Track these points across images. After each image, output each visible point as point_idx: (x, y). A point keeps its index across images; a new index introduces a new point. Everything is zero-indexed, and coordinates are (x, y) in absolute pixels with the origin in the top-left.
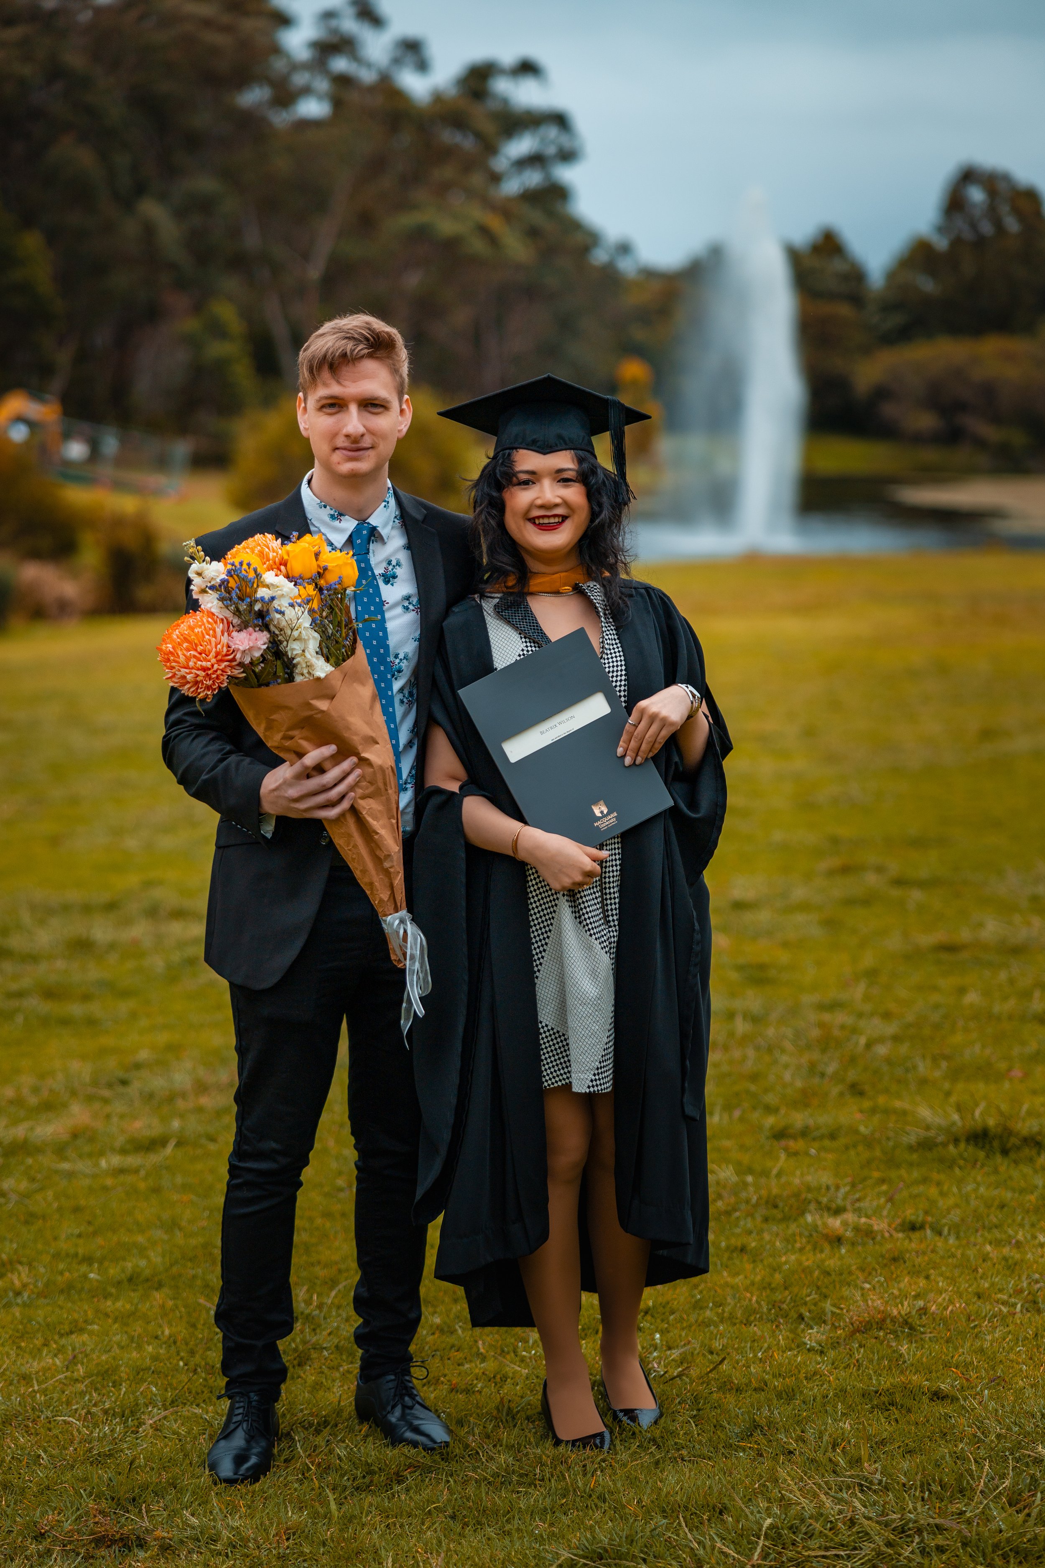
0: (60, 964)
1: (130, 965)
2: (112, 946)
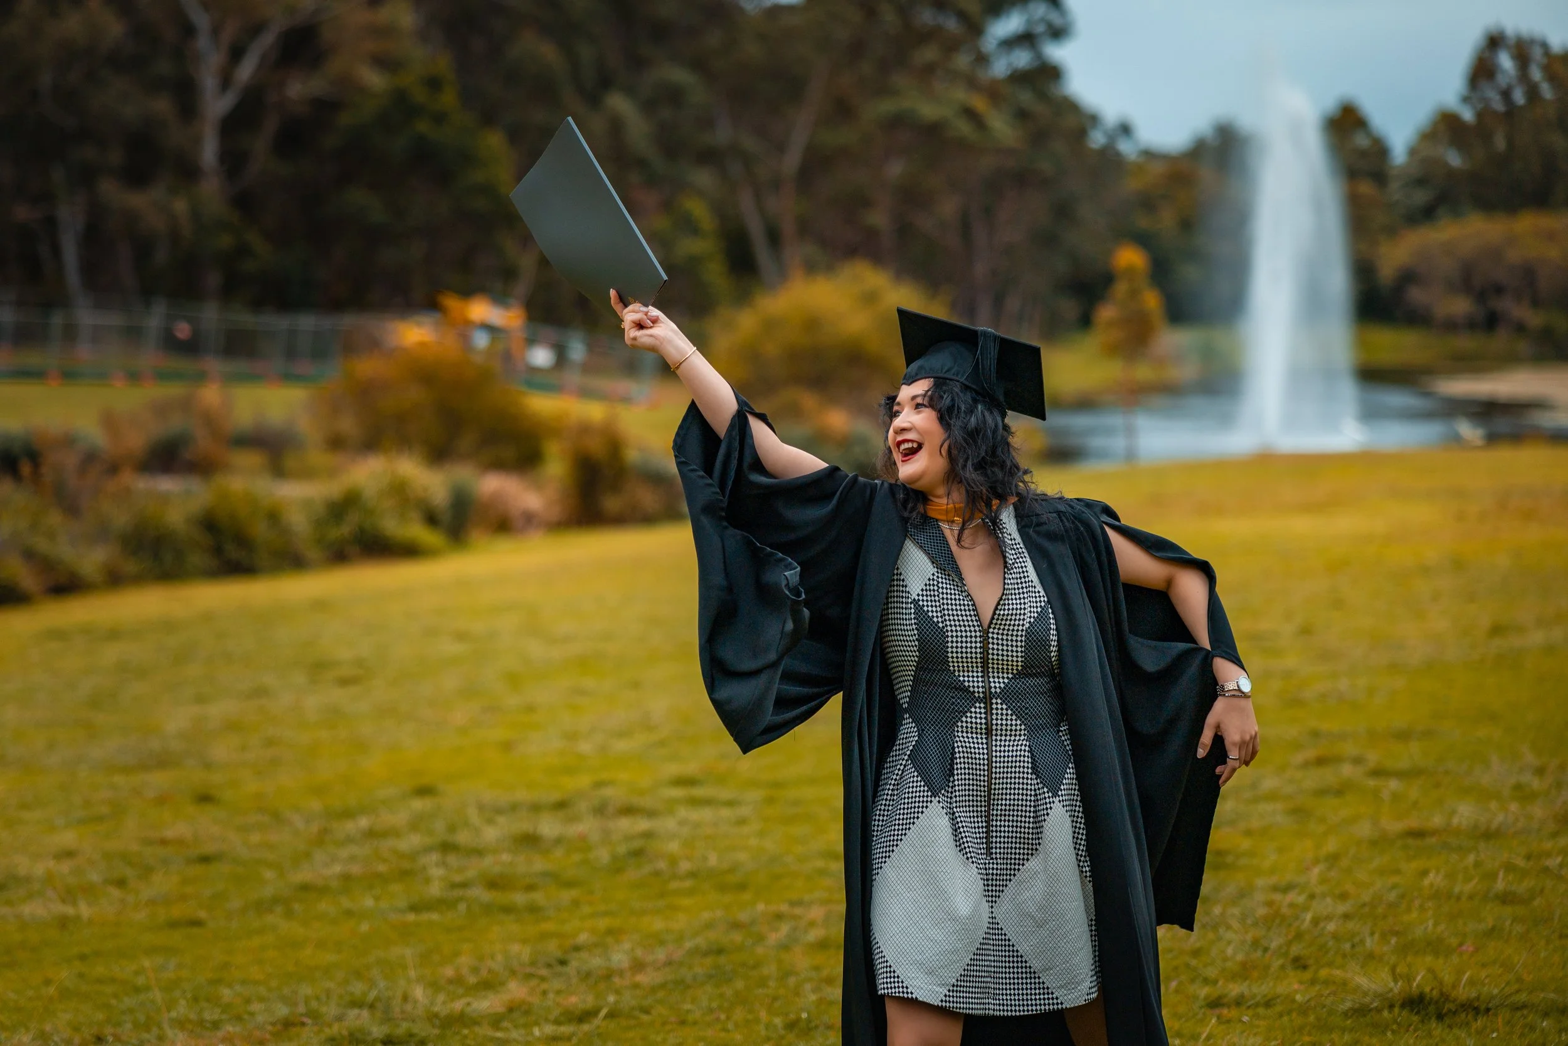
0: (506, 857)
1: (576, 857)
2: (558, 841)
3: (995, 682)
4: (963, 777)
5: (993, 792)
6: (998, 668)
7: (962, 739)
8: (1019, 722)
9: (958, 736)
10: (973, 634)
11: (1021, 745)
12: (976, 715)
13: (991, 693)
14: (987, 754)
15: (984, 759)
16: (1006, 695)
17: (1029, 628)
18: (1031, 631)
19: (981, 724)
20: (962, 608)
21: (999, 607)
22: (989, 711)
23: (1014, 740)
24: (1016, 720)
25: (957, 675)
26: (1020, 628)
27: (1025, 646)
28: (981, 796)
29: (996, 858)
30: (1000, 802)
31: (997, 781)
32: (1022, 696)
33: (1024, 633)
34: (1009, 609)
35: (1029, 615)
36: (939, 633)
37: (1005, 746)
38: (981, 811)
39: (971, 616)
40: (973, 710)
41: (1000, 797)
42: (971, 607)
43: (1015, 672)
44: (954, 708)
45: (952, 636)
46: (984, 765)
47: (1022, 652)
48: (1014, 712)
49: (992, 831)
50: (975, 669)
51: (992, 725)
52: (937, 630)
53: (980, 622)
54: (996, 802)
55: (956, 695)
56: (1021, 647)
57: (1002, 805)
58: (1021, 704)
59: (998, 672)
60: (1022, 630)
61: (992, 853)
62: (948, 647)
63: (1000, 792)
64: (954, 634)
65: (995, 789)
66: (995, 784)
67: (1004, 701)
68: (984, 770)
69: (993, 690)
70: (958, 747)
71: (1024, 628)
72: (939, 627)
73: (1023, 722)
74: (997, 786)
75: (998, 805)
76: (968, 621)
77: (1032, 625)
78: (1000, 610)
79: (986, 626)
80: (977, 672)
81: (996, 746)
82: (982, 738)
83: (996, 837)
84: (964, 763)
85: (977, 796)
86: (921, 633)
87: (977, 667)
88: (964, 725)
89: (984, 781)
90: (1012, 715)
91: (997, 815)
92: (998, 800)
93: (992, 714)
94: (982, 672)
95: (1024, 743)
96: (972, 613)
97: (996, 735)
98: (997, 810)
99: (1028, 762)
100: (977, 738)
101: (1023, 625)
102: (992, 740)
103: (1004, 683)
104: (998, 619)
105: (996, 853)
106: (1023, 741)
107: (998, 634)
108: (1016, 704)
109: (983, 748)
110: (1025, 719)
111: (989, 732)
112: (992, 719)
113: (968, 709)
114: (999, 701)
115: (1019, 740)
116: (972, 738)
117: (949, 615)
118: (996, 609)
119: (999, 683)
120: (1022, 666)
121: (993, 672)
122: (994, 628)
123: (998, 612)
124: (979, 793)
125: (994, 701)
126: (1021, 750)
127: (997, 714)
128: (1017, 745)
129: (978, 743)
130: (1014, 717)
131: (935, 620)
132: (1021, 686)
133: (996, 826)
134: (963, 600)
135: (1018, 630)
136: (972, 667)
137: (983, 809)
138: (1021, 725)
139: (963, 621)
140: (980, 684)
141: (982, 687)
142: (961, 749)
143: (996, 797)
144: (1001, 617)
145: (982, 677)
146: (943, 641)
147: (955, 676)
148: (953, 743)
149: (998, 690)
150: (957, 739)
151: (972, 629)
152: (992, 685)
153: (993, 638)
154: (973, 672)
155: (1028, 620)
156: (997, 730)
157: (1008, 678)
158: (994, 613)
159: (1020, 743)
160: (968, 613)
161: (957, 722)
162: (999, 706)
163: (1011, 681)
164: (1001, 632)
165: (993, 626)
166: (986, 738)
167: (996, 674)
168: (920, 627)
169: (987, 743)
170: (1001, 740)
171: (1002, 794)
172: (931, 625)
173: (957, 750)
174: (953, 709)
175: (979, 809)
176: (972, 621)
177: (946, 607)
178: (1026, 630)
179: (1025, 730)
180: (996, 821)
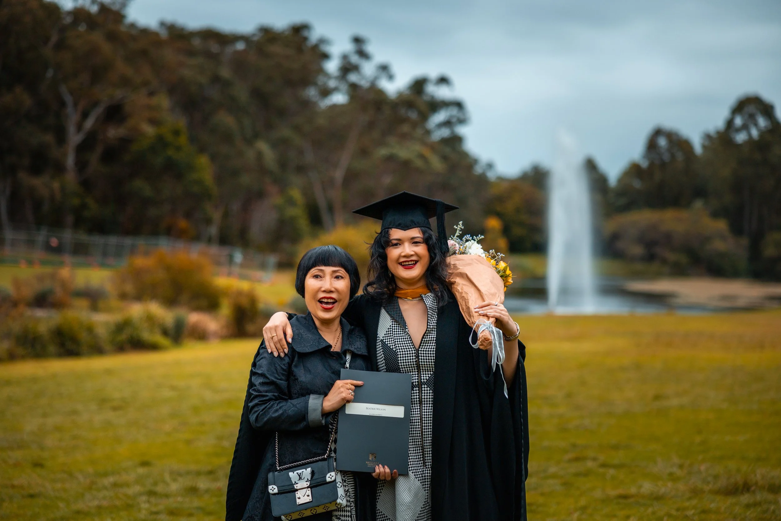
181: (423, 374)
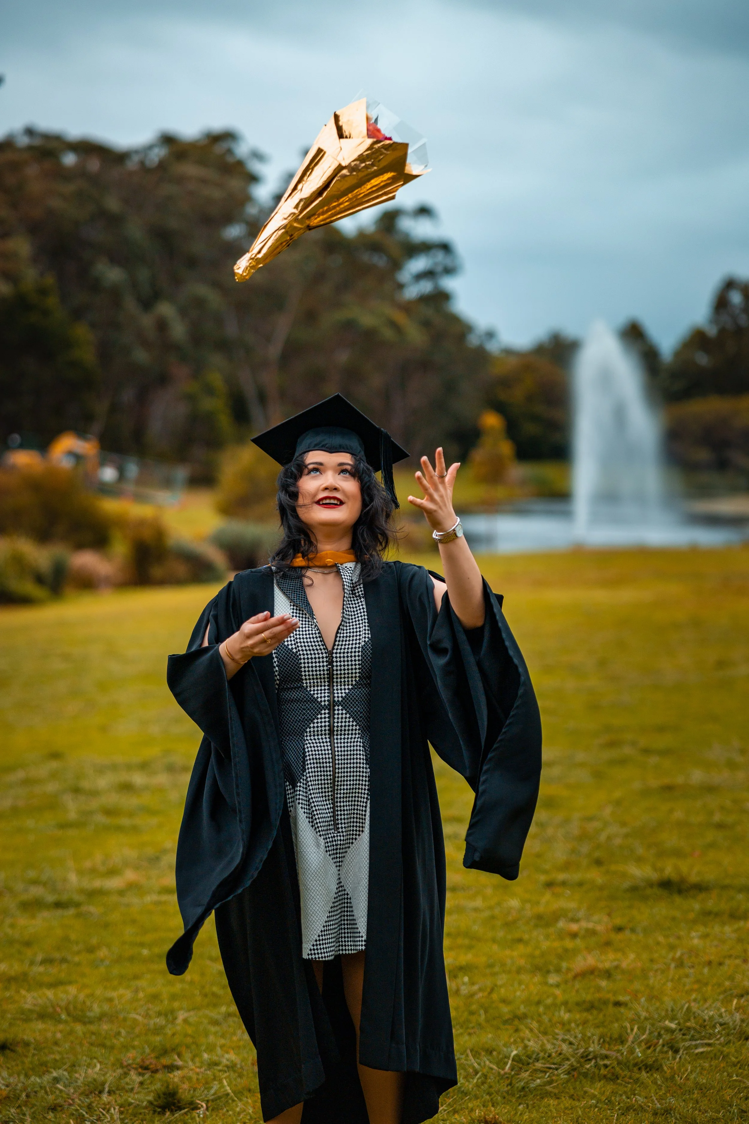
3: (338, 693)
4: (313, 770)
5: (337, 779)
6: (341, 682)
7: (310, 742)
8: (355, 723)
9: (307, 740)
10: (321, 656)
11: (357, 742)
12: (322, 720)
13: (334, 701)
14: (331, 749)
15: (328, 754)
16: (345, 703)
17: (364, 645)
18: (366, 647)
19: (325, 726)
20: (311, 636)
21: (340, 631)
22: (331, 716)
23: (351, 738)
24: (353, 722)
25: (309, 690)
26: (357, 646)
27: (362, 660)
28: (328, 784)
29: (342, 832)
30: (342, 787)
31: (340, 770)
32: (359, 703)
33: (360, 650)
34: (347, 633)
35: (364, 635)
36: (294, 657)
37: (344, 743)
38: (329, 796)
39: (318, 641)
40: (319, 716)
41: (342, 783)
42: (318, 635)
43: (354, 683)
44: (305, 717)
45: (304, 659)
46: (329, 758)
47: (359, 665)
48: (352, 716)
49: (337, 811)
50: (323, 684)
51: (334, 727)
52: (292, 655)
53: (326, 646)
54: (339, 788)
55: (307, 707)
56: (359, 660)
57: (344, 789)
58: (357, 709)
59: (341, 686)
60: (359, 648)
61: (338, 828)
62: (301, 667)
63: (343, 779)
64: (306, 657)
65: (338, 777)
66: (338, 773)
67: (344, 708)
68: (329, 762)
69: (336, 699)
70: (308, 748)
71: (360, 646)
72: (293, 653)
73: (358, 723)
74: (340, 775)
75: (341, 789)
76: (316, 646)
77: (366, 643)
78: (340, 633)
79: (330, 649)
80: (325, 686)
81: (337, 743)
82: (326, 738)
83: (341, 815)
84: (313, 759)
85: (325, 784)
86: (280, 659)
87: (325, 682)
88: (312, 729)
89: (330, 771)
90: (349, 718)
91: (340, 798)
92: (341, 785)
93: (334, 718)
94: (328, 686)
95: (359, 740)
96: (319, 639)
97: (337, 735)
98: (340, 794)
99: (363, 759)
100: (322, 739)
101: (359, 643)
102: (334, 739)
103: (345, 693)
104: (339, 641)
105: (342, 828)
106: (358, 738)
107: (340, 653)
108: (353, 709)
109: (327, 746)
110: (360, 721)
111: (331, 732)
112: (334, 722)
113: (315, 717)
114: (340, 708)
115: (355, 738)
116: (318, 739)
117: (300, 642)
118: (337, 633)
119: (342, 693)
120: (359, 677)
121: (337, 686)
122: (337, 649)
123: (339, 635)
124: (326, 782)
125: (336, 708)
126: (357, 746)
127: (338, 718)
128: (354, 742)
129: (323, 742)
130: (351, 720)
131: (290, 647)
132: (358, 694)
133: (340, 806)
134: (312, 630)
135: (355, 648)
136: (321, 682)
137: (330, 794)
138: (356, 726)
139: (312, 646)
140: (326, 695)
141: (328, 696)
142: (310, 749)
143: (339, 783)
144: (341, 639)
145: (328, 689)
146: (297, 663)
147: (307, 691)
148: (304, 745)
149: (340, 699)
150: (307, 742)
151: (320, 652)
152: (336, 695)
153: (336, 657)
154: (321, 686)
155: (363, 639)
156: (337, 731)
157: (348, 689)
158: (336, 637)
159: (356, 740)
160: (315, 640)
161: (306, 728)
162: (340, 712)
163: (351, 691)
164: (342, 651)
165: (336, 647)
166: (329, 738)
167: (339, 687)
168: (279, 655)
169: (330, 742)
170: (341, 739)
171: (344, 781)
172: (287, 651)
173: (306, 750)
174: (303, 719)
175: (327, 794)
176: (319, 645)
177: (298, 636)
178: (362, 647)
179: (359, 730)
180: (340, 802)
181: (337, 690)
